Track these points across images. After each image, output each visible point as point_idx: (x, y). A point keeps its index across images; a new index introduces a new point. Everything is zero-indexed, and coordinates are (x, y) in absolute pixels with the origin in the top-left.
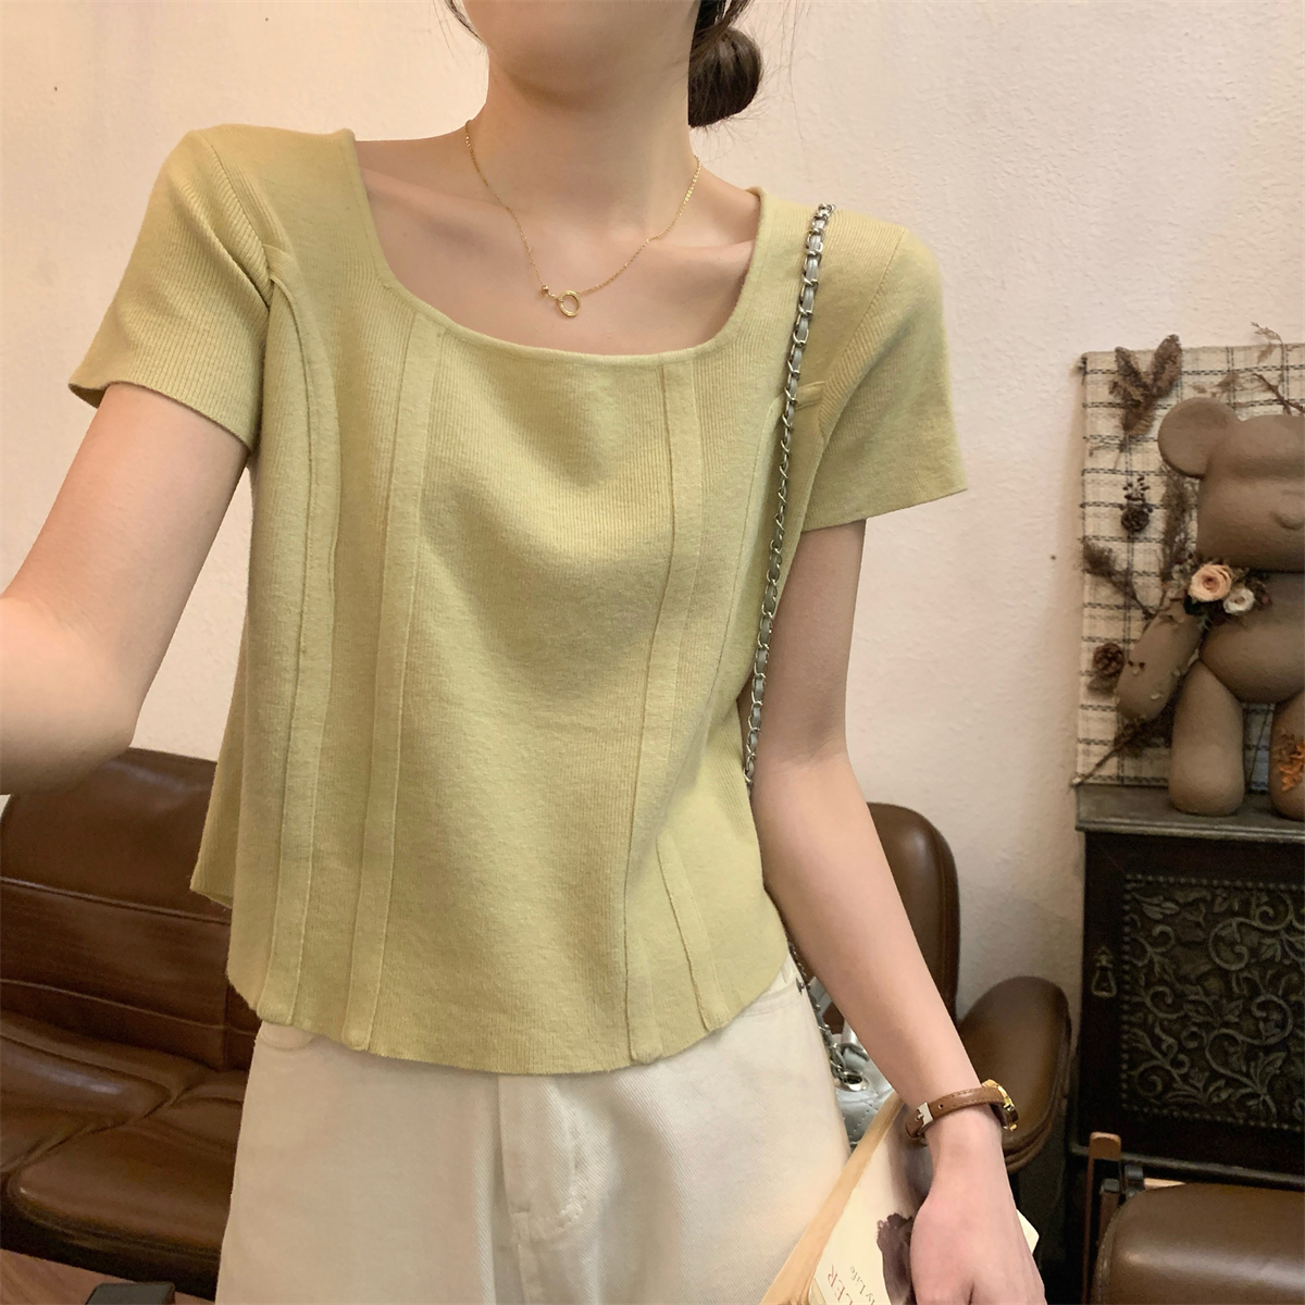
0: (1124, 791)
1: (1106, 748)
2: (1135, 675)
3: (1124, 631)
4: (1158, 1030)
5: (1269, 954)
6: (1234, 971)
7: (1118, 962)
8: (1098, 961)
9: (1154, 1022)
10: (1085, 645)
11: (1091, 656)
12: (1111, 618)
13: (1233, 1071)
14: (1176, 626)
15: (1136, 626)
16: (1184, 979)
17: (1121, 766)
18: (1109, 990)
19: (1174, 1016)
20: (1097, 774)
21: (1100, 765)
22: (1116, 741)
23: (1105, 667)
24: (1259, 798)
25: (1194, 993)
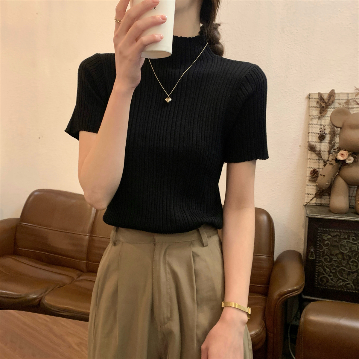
0: (317, 207)
1: (313, 196)
2: (322, 178)
3: (318, 166)
4: (325, 268)
5: (354, 249)
6: (345, 253)
7: (315, 250)
8: (310, 250)
9: (324, 265)
10: (308, 169)
11: (310, 172)
12: (315, 162)
13: (344, 278)
14: (333, 166)
15: (322, 165)
16: (332, 255)
17: (316, 200)
18: (313, 257)
19: (330, 264)
20: (310, 202)
21: (311, 200)
22: (316, 194)
23: (313, 175)
24: (352, 210)
25: (335, 258)
